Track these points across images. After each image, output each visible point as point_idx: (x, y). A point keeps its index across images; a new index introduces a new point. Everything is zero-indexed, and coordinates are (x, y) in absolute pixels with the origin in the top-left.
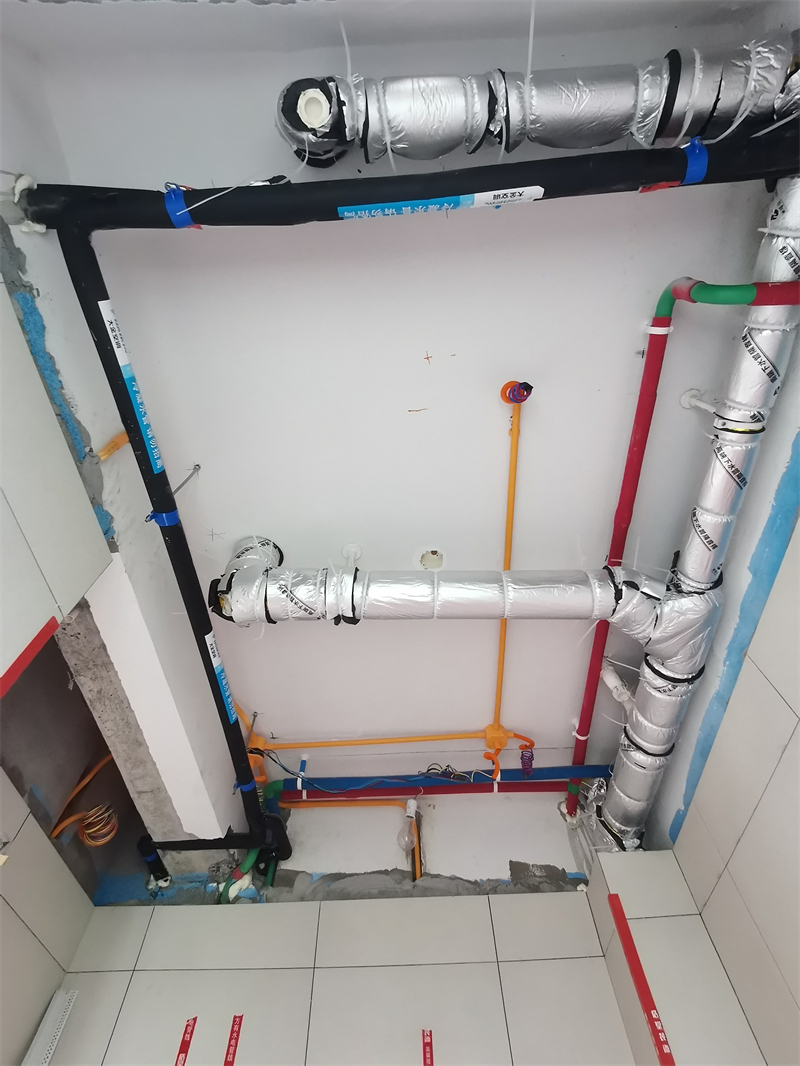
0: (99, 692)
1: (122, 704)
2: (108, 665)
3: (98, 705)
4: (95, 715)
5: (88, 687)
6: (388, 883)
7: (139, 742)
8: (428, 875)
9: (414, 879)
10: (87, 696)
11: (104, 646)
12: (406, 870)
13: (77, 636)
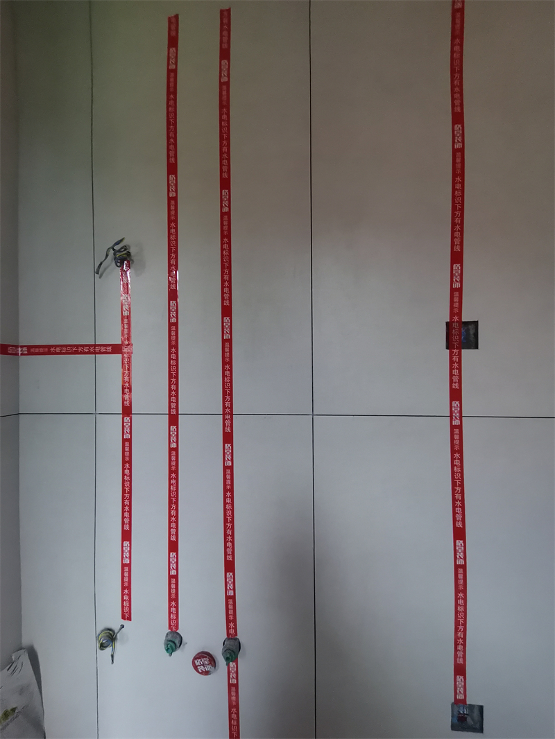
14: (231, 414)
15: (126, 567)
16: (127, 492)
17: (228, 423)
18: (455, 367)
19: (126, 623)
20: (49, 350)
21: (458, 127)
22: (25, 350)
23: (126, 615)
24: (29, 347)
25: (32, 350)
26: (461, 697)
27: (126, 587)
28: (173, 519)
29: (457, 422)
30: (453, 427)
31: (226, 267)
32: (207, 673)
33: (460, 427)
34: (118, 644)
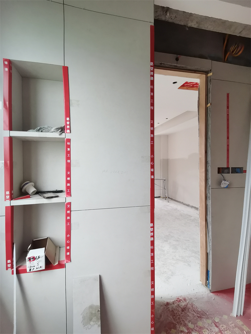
0: (197, 23)
1: (207, 18)
2: (191, 15)
3: (201, 26)
4: (203, 28)
5: (193, 24)
7: (223, 23)
10: (195, 27)
11: (184, 12)
13: (176, 17)
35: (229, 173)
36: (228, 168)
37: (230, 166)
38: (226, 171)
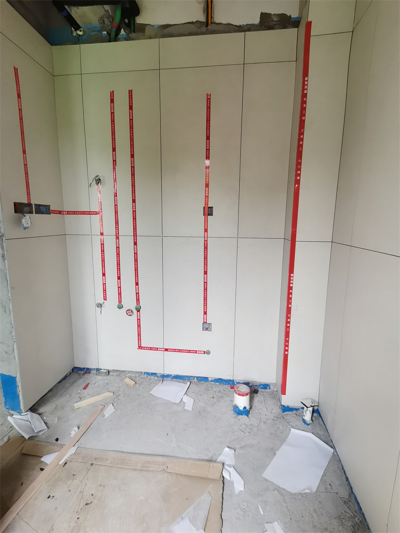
6: (193, 28)
8: (215, 23)
9: (207, 26)
12: (203, 21)
14: (136, 236)
15: (104, 284)
16: (103, 261)
17: (135, 239)
18: (206, 222)
19: (105, 301)
20: (74, 213)
21: (208, 141)
22: (66, 213)
23: (105, 299)
24: (68, 212)
25: (69, 213)
26: (205, 321)
27: (105, 290)
28: (119, 269)
29: (206, 239)
30: (205, 241)
31: (133, 186)
32: (130, 315)
33: (207, 241)
34: (102, 308)
35: (31, 212)
36: (29, 205)
37: (33, 202)
38: (26, 209)
